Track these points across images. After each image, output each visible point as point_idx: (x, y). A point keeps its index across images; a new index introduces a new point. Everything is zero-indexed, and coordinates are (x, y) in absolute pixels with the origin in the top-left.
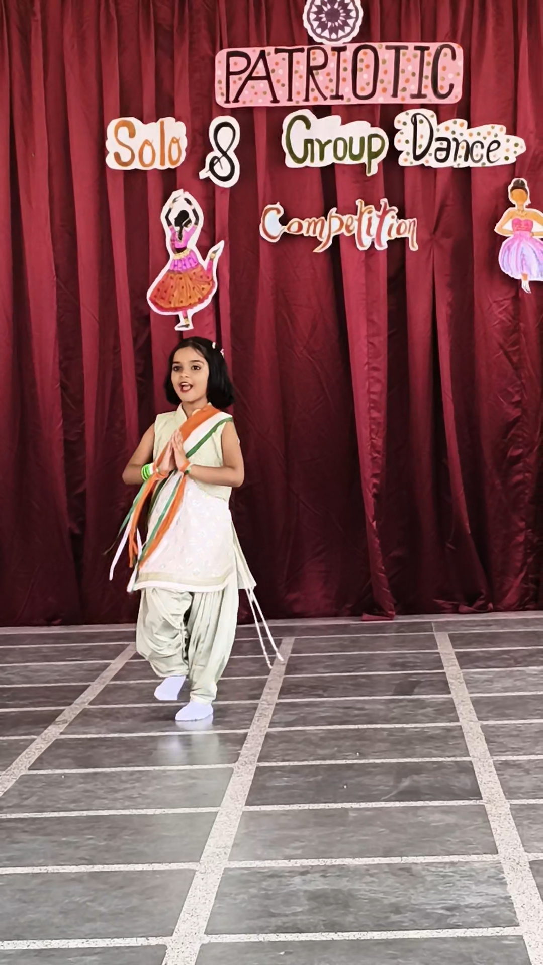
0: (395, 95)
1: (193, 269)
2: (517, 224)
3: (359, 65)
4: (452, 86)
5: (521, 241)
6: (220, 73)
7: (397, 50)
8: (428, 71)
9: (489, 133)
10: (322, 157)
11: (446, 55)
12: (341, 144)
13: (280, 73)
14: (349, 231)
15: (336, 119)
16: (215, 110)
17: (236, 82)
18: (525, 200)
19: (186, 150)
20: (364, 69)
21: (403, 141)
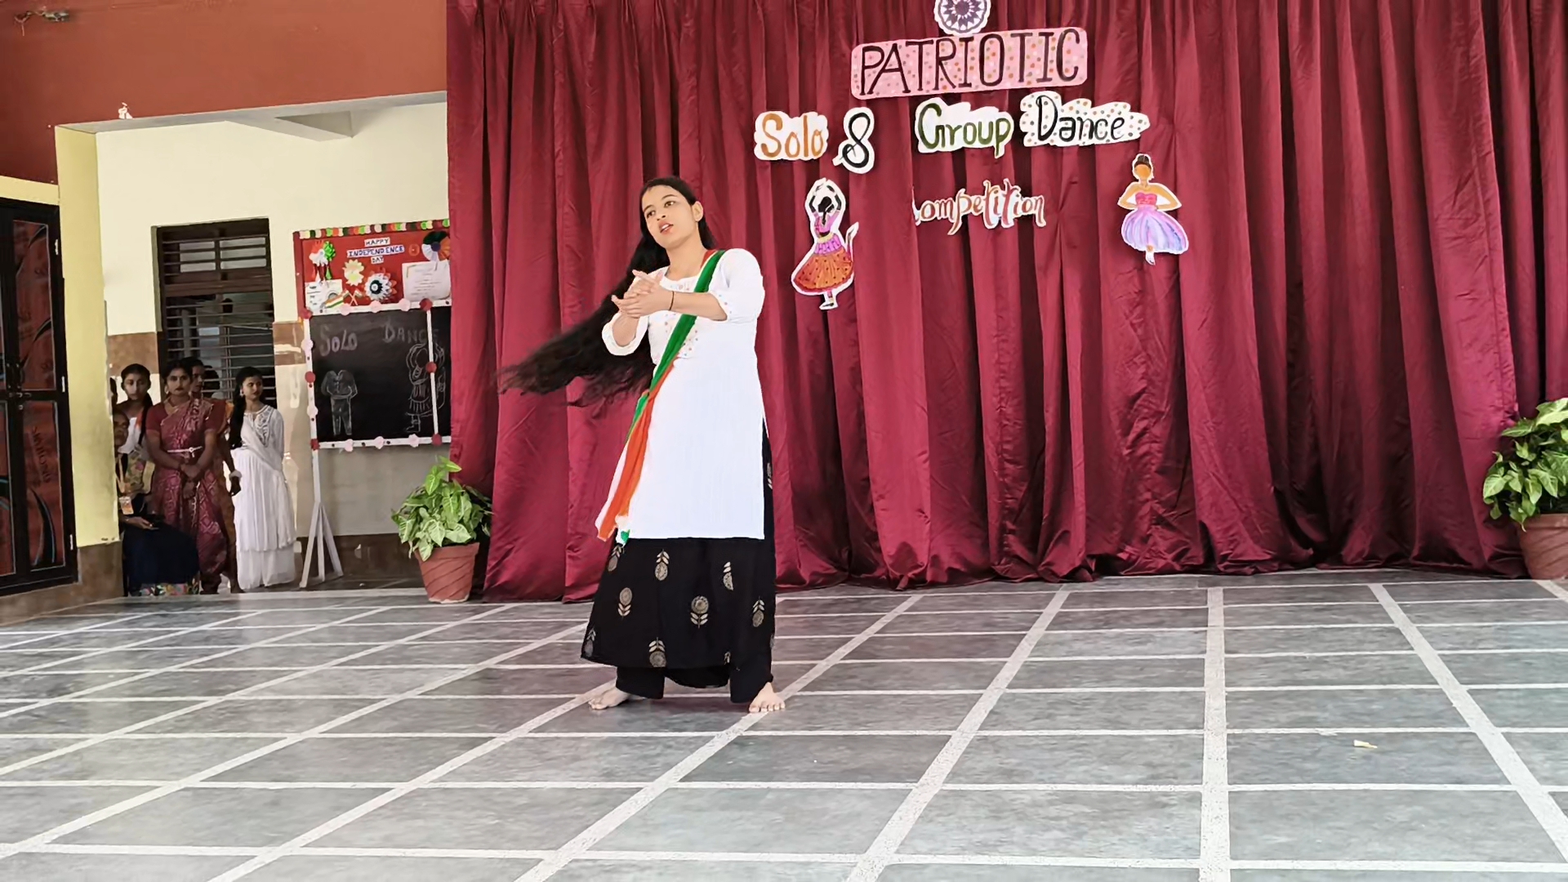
0: (1021, 80)
1: (836, 250)
2: (1140, 198)
3: (986, 54)
4: (1076, 69)
5: (1145, 214)
6: (856, 67)
7: (1022, 37)
8: (1053, 55)
9: (1112, 111)
10: (952, 142)
11: (1069, 39)
12: (970, 129)
13: (911, 64)
14: (977, 211)
15: (965, 106)
16: (849, 101)
17: (871, 75)
18: (1148, 175)
19: (828, 141)
20: (991, 57)
21: (1028, 123)
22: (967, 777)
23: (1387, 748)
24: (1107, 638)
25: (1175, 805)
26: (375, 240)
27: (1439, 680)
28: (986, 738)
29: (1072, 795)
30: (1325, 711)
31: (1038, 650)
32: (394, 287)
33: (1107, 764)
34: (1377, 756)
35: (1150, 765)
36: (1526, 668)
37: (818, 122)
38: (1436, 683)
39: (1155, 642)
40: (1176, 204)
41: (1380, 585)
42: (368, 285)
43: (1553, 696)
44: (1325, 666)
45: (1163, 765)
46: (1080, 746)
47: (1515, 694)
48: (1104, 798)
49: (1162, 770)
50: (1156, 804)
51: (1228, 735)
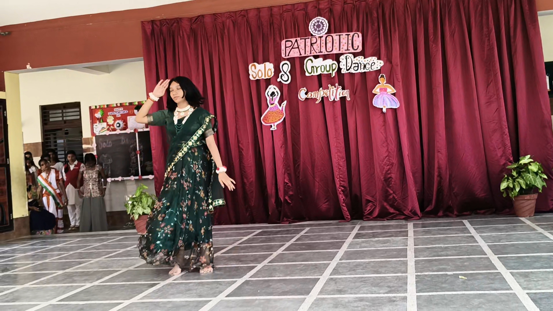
0: (340, 50)
1: (277, 110)
2: (381, 90)
3: (327, 41)
4: (358, 46)
5: (383, 95)
6: (283, 47)
7: (340, 35)
8: (350, 42)
9: (371, 60)
10: (317, 72)
11: (356, 36)
12: (323, 67)
13: (302, 46)
15: (321, 59)
16: (282, 59)
17: (288, 50)
18: (384, 82)
19: (273, 72)
20: (329, 43)
21: (343, 65)
22: (325, 293)
23: (469, 278)
24: (373, 241)
25: (398, 301)
26: (118, 109)
27: (487, 254)
28: (332, 279)
29: (362, 298)
30: (449, 266)
31: (350, 247)
32: (125, 125)
33: (374, 287)
34: (467, 281)
35: (389, 287)
36: (517, 249)
37: (270, 66)
38: (486, 255)
39: (390, 243)
40: (394, 91)
41: (467, 220)
42: (115, 124)
43: (526, 258)
44: (448, 249)
45: (393, 287)
46: (364, 281)
47: (514, 258)
48: (373, 300)
49: (393, 289)
50: (391, 301)
51: (416, 275)
